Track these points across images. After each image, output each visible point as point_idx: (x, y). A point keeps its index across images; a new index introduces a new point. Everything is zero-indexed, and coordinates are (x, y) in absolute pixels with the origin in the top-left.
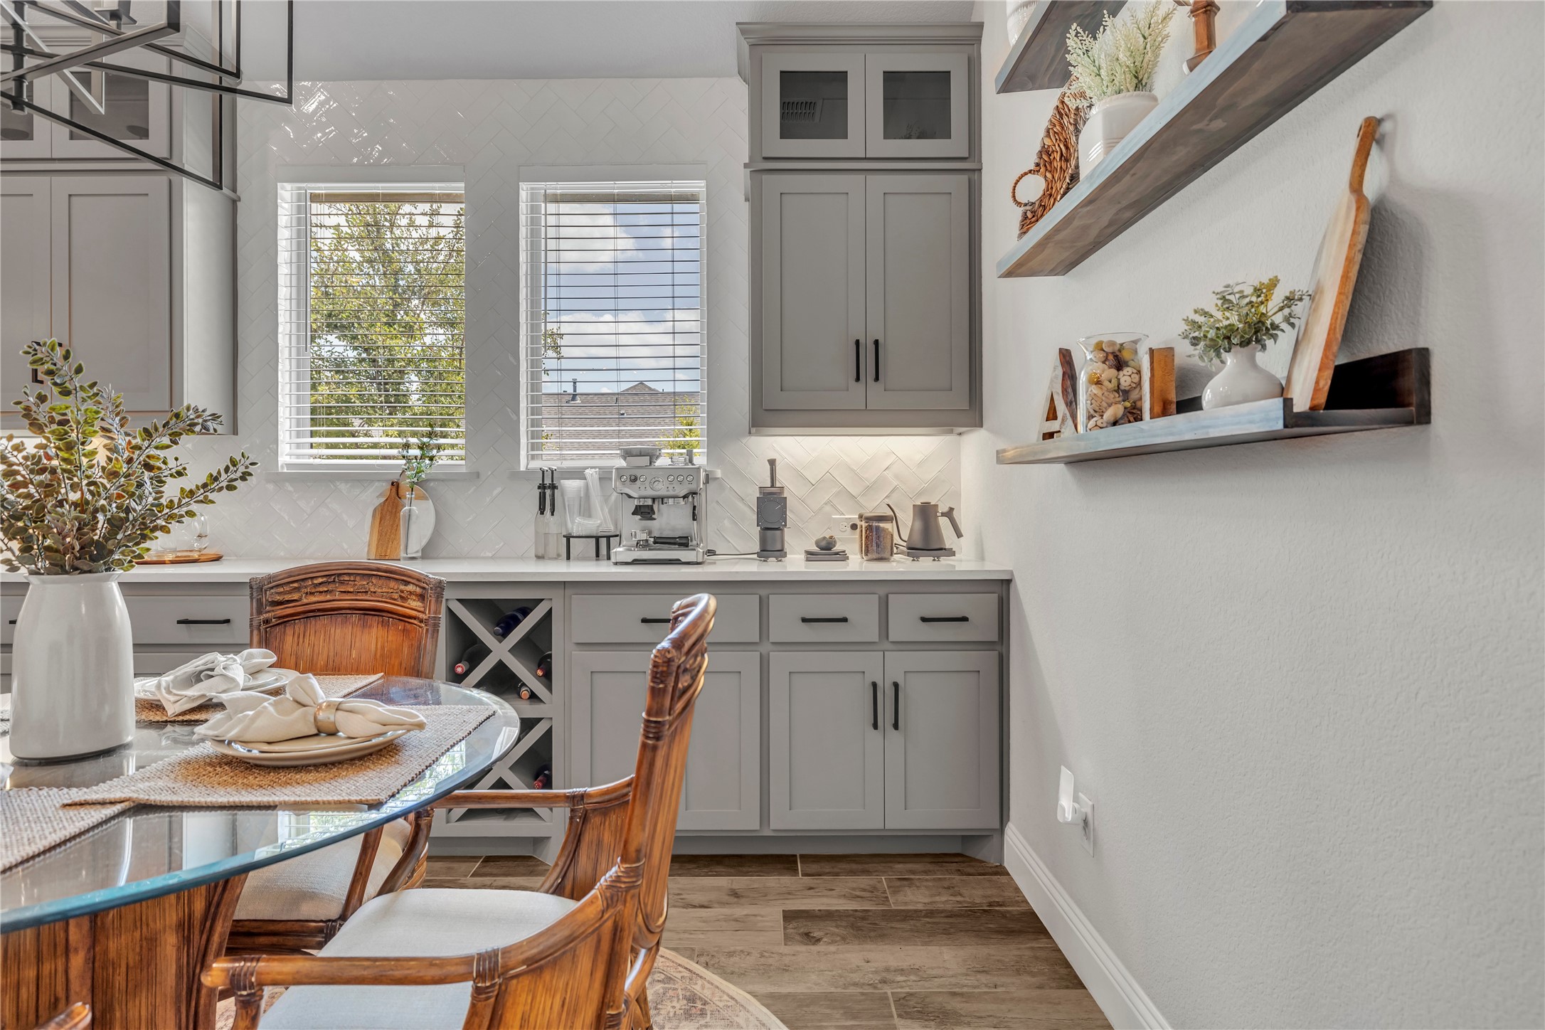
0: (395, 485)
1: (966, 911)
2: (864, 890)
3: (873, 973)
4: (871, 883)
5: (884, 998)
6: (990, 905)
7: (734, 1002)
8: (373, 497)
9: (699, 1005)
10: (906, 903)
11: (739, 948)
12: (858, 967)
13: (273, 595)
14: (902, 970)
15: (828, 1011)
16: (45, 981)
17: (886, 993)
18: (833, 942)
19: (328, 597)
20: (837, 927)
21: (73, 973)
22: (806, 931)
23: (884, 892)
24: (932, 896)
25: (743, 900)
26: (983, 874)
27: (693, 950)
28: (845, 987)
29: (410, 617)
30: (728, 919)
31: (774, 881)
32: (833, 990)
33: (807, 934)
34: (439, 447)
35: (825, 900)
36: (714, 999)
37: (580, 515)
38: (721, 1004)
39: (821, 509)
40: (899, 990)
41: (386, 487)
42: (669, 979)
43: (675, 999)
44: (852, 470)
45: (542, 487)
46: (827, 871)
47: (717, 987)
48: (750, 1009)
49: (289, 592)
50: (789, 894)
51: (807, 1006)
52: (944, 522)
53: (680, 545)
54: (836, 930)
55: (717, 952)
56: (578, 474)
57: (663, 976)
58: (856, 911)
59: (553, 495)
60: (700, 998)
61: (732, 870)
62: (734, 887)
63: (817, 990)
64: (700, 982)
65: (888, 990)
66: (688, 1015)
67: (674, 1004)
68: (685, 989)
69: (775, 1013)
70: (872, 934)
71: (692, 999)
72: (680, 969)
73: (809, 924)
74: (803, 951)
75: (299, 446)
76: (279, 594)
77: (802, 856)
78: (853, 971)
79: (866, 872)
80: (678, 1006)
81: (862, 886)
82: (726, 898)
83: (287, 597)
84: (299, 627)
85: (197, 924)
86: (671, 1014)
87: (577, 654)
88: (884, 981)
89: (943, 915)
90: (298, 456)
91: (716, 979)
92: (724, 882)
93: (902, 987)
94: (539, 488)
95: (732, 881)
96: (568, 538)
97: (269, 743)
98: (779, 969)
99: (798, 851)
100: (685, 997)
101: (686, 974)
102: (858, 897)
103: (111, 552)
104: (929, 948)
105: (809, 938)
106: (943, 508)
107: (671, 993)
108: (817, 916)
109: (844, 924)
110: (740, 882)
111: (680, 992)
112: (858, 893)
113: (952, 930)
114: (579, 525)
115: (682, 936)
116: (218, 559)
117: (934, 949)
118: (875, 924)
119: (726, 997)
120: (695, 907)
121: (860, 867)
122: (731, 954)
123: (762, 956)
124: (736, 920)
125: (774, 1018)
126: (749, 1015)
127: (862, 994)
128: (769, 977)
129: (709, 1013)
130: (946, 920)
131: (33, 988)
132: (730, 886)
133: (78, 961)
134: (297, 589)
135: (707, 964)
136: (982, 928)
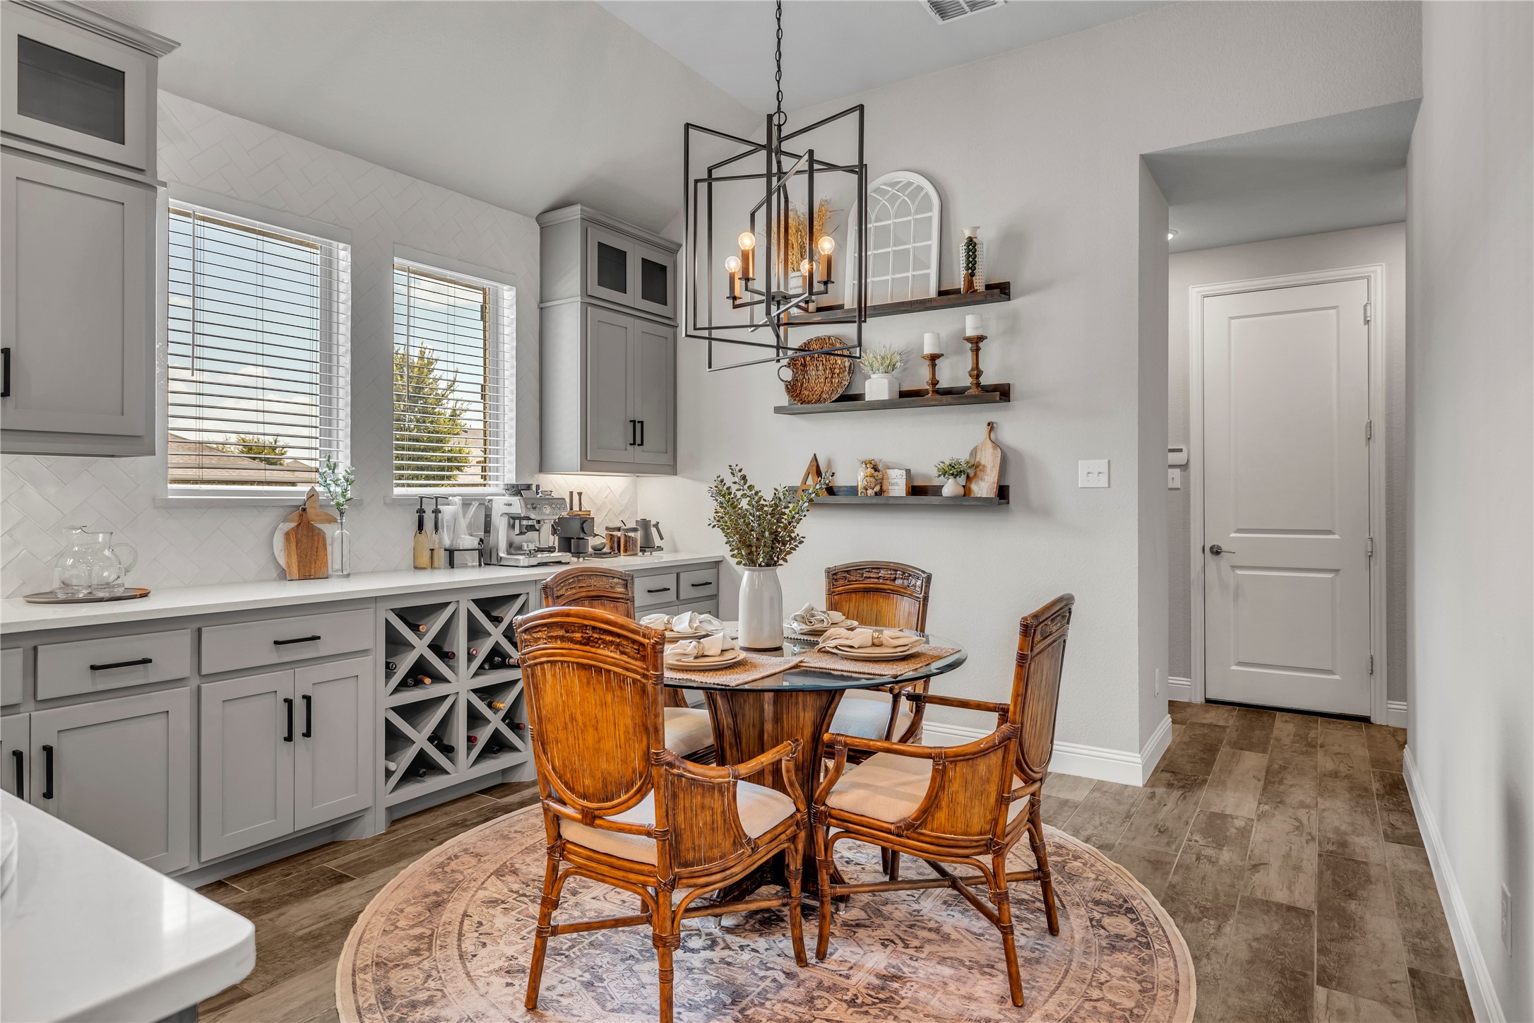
0: (305, 511)
29: (619, 598)
52: (654, 530)
53: (551, 551)
59: (437, 518)
96: (452, 552)
106: (653, 523)
116: (144, 595)
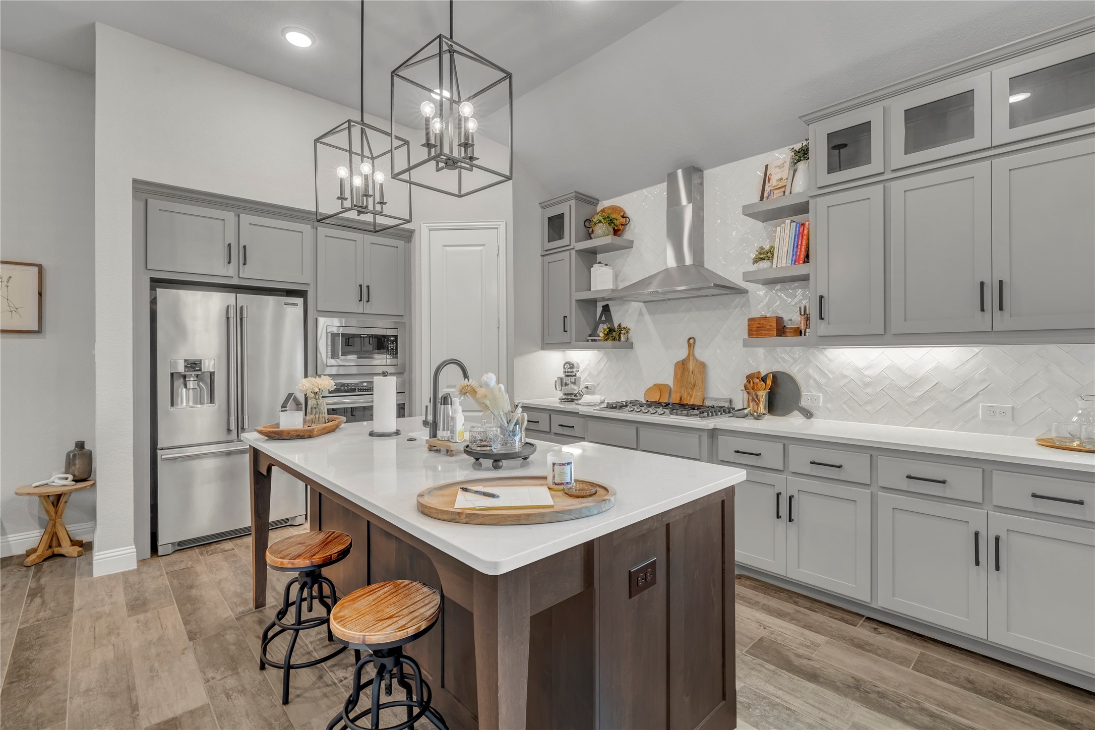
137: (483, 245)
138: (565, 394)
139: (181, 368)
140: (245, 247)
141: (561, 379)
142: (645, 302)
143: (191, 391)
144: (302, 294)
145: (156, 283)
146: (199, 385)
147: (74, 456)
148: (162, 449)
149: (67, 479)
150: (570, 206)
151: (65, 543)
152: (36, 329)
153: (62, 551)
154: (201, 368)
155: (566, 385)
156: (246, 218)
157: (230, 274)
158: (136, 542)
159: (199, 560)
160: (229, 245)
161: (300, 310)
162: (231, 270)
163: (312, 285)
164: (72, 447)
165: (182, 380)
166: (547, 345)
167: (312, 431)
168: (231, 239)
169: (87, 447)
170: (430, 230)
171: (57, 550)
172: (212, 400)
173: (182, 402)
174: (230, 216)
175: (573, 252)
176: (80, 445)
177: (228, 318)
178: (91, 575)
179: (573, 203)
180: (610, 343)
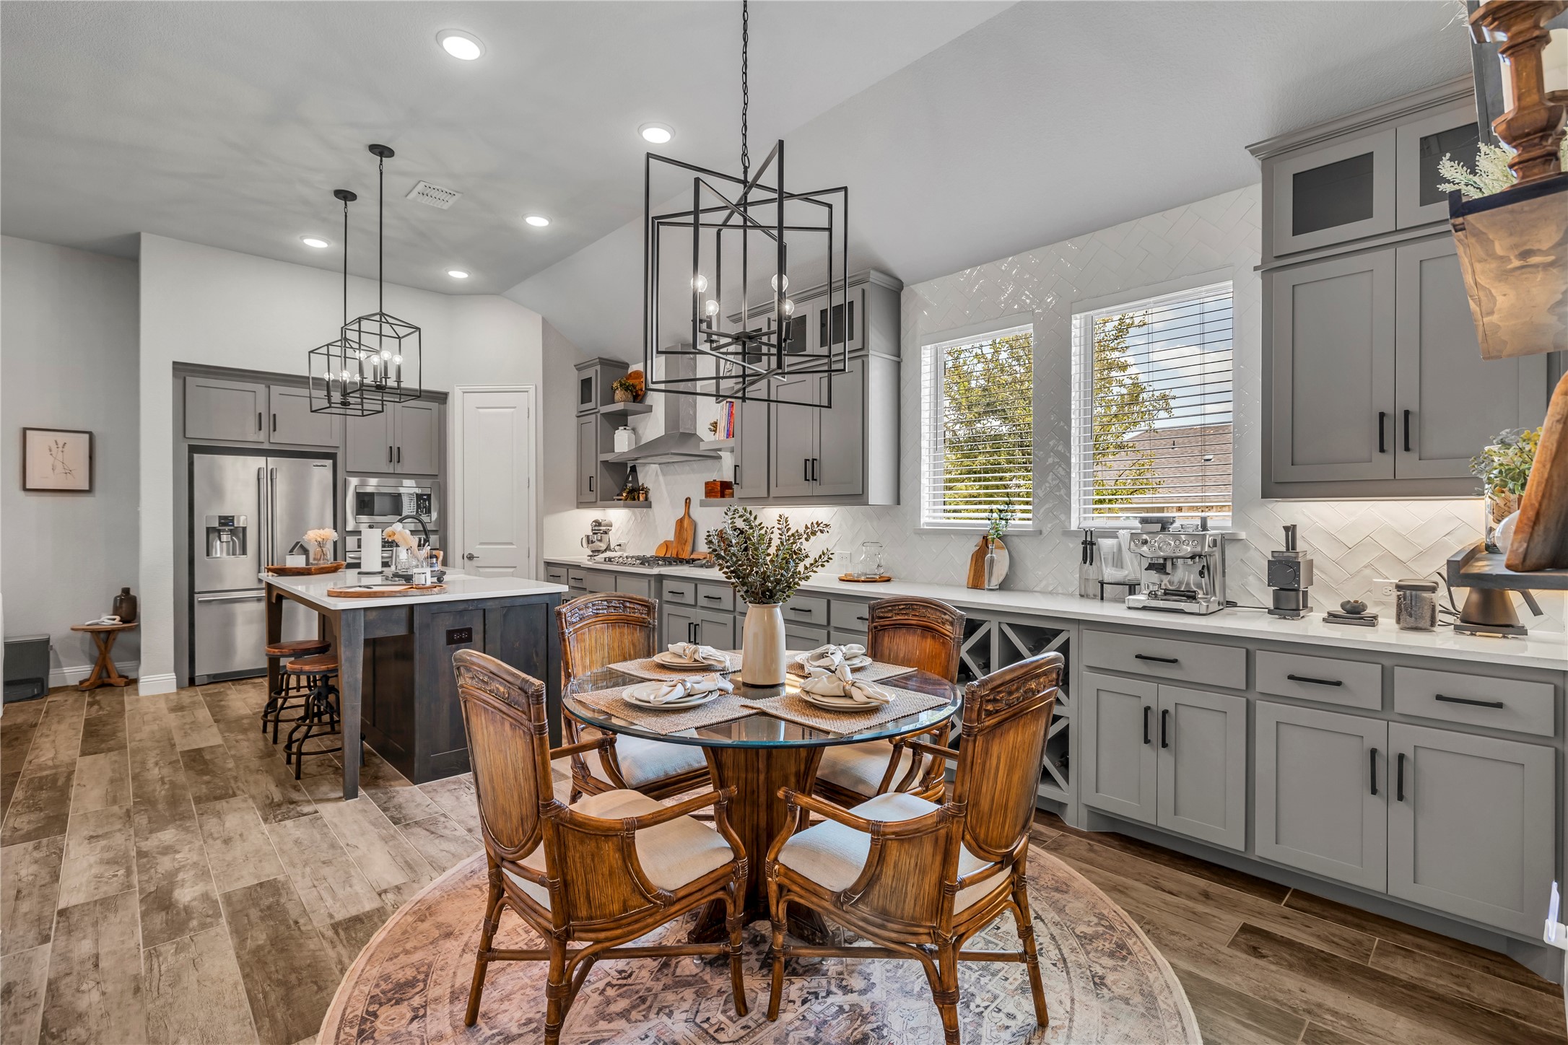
0: (985, 538)
1: (1463, 1003)
2: (1345, 940)
3: (1301, 1001)
4: (1359, 937)
5: (1302, 1022)
6: (1504, 1011)
7: (1153, 963)
8: (972, 546)
9: (1124, 953)
10: (1388, 968)
11: (1183, 932)
12: (1289, 990)
13: (879, 613)
14: (1336, 1013)
15: (1234, 1006)
16: (749, 781)
17: (1305, 1020)
18: (1277, 964)
19: (906, 617)
20: (1291, 955)
21: (761, 782)
22: (1256, 945)
23: (1370, 950)
24: (1426, 974)
25: (1211, 902)
26: (1521, 983)
27: (1143, 918)
28: (1264, 997)
29: (946, 635)
30: (1186, 909)
31: (1249, 899)
32: (1251, 994)
33: (1255, 948)
34: (1013, 511)
35: (1294, 932)
36: (1138, 954)
37: (1113, 566)
38: (1142, 960)
39: (1359, 572)
40: (1320, 1024)
41: (979, 540)
42: (1112, 928)
43: (1108, 942)
44: (1400, 535)
45: (1085, 543)
46: (1315, 911)
47: (1146, 948)
48: (1164, 973)
49: (887, 612)
50: (1260, 913)
51: (1218, 994)
53: (1189, 597)
54: (1288, 957)
55: (1163, 927)
56: (1112, 534)
57: (1108, 924)
58: (1322, 952)
59: (1092, 550)
60: (1128, 949)
61: (1216, 878)
62: (1208, 890)
63: (1235, 988)
64: (1134, 939)
65: (1308, 1019)
66: (1112, 955)
67: (1106, 944)
68: (1120, 939)
69: (1184, 986)
70: (1326, 975)
71: (1121, 946)
72: (1124, 925)
73: (1263, 942)
74: (1241, 957)
75: (935, 511)
76: (882, 612)
77: (1296, 891)
78: (1281, 991)
79: (1362, 928)
80: (1107, 946)
81: (1345, 936)
82: (1196, 895)
83: (886, 615)
84: (891, 633)
85: (802, 776)
86: (1099, 949)
87: (1086, 673)
88: (1309, 1012)
89: (1427, 994)
90: (934, 518)
91: (1149, 943)
92: (1202, 883)
93: (1324, 1024)
94: (1083, 543)
95: (1210, 885)
96: (1102, 584)
97: (823, 696)
98: (1209, 959)
99: (1294, 885)
100: (1116, 943)
101: (1127, 930)
102: (1334, 942)
103: (775, 595)
104: (1385, 1011)
105: (1255, 951)
107: (1107, 936)
108: (1275, 940)
109: (1300, 955)
110: (1216, 888)
111: (1115, 939)
112: (1336, 940)
113: (1427, 1009)
114: (1110, 573)
115: (1140, 905)
116: (889, 580)
117: (1389, 1014)
118: (1337, 970)
119: (1149, 957)
120: (1164, 891)
121: (1356, 921)
122: (1173, 933)
123: (1200, 945)
124: (1194, 913)
125: (1181, 987)
126: (1160, 976)
127: (1278, 1010)
128: (1197, 962)
129: (1129, 960)
130: (1427, 1000)
131: (744, 782)
132: (1205, 888)
133: (762, 777)
134: (891, 611)
135: (1149, 931)
136: (1471, 1024)
137: (515, 407)
138: (593, 551)
139: (216, 524)
140: (274, 415)
141: (588, 537)
142: (660, 464)
143: (224, 544)
144: (332, 456)
145: (193, 449)
146: (232, 539)
147: (121, 600)
148: (199, 593)
149: (114, 619)
150: (597, 371)
151: (114, 675)
152: (87, 488)
153: (112, 681)
154: (233, 522)
155: (593, 542)
156: (275, 389)
157: (261, 440)
158: (177, 670)
159: (231, 688)
160: (260, 414)
161: (328, 473)
162: (262, 436)
163: (341, 448)
164: (119, 593)
165: (217, 534)
166: (581, 504)
167: (310, 569)
168: (262, 408)
169: (132, 593)
170: (464, 393)
171: (107, 680)
172: (244, 552)
173: (216, 553)
174: (260, 388)
175: (599, 415)
176: (126, 591)
177: (259, 480)
178: (137, 694)
179: (598, 367)
180: (629, 502)
